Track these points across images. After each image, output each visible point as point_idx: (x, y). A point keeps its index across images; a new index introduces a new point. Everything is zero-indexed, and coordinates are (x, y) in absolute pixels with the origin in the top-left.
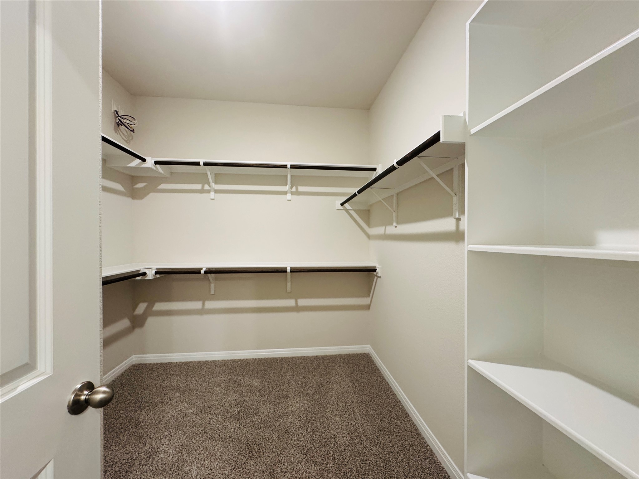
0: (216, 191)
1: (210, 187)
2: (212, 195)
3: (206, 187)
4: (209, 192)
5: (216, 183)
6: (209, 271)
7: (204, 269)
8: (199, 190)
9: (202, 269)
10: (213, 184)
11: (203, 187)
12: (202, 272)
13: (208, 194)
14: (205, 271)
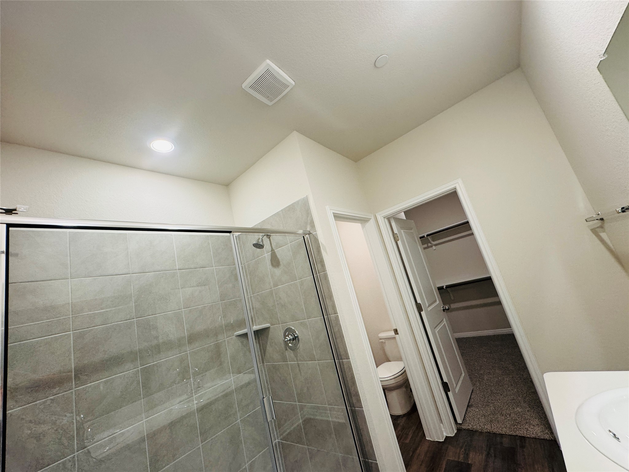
0: (436, 245)
1: (431, 244)
2: (434, 248)
3: (429, 245)
4: (432, 246)
5: (433, 241)
6: (448, 287)
7: (445, 286)
8: (426, 247)
9: (443, 286)
10: (433, 242)
11: (428, 245)
12: (444, 288)
13: (432, 248)
14: (445, 287)
